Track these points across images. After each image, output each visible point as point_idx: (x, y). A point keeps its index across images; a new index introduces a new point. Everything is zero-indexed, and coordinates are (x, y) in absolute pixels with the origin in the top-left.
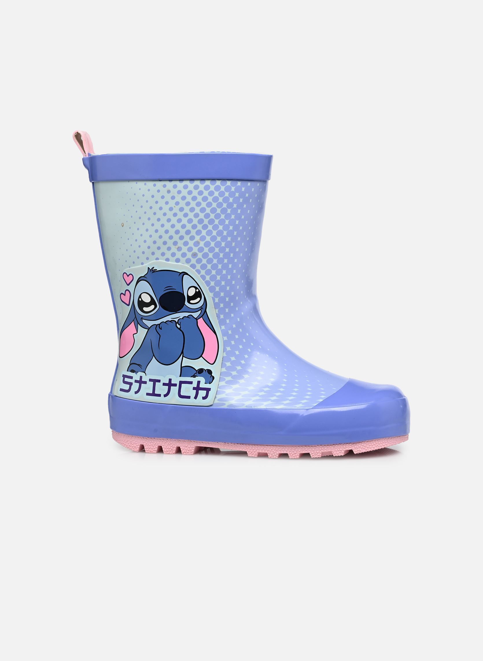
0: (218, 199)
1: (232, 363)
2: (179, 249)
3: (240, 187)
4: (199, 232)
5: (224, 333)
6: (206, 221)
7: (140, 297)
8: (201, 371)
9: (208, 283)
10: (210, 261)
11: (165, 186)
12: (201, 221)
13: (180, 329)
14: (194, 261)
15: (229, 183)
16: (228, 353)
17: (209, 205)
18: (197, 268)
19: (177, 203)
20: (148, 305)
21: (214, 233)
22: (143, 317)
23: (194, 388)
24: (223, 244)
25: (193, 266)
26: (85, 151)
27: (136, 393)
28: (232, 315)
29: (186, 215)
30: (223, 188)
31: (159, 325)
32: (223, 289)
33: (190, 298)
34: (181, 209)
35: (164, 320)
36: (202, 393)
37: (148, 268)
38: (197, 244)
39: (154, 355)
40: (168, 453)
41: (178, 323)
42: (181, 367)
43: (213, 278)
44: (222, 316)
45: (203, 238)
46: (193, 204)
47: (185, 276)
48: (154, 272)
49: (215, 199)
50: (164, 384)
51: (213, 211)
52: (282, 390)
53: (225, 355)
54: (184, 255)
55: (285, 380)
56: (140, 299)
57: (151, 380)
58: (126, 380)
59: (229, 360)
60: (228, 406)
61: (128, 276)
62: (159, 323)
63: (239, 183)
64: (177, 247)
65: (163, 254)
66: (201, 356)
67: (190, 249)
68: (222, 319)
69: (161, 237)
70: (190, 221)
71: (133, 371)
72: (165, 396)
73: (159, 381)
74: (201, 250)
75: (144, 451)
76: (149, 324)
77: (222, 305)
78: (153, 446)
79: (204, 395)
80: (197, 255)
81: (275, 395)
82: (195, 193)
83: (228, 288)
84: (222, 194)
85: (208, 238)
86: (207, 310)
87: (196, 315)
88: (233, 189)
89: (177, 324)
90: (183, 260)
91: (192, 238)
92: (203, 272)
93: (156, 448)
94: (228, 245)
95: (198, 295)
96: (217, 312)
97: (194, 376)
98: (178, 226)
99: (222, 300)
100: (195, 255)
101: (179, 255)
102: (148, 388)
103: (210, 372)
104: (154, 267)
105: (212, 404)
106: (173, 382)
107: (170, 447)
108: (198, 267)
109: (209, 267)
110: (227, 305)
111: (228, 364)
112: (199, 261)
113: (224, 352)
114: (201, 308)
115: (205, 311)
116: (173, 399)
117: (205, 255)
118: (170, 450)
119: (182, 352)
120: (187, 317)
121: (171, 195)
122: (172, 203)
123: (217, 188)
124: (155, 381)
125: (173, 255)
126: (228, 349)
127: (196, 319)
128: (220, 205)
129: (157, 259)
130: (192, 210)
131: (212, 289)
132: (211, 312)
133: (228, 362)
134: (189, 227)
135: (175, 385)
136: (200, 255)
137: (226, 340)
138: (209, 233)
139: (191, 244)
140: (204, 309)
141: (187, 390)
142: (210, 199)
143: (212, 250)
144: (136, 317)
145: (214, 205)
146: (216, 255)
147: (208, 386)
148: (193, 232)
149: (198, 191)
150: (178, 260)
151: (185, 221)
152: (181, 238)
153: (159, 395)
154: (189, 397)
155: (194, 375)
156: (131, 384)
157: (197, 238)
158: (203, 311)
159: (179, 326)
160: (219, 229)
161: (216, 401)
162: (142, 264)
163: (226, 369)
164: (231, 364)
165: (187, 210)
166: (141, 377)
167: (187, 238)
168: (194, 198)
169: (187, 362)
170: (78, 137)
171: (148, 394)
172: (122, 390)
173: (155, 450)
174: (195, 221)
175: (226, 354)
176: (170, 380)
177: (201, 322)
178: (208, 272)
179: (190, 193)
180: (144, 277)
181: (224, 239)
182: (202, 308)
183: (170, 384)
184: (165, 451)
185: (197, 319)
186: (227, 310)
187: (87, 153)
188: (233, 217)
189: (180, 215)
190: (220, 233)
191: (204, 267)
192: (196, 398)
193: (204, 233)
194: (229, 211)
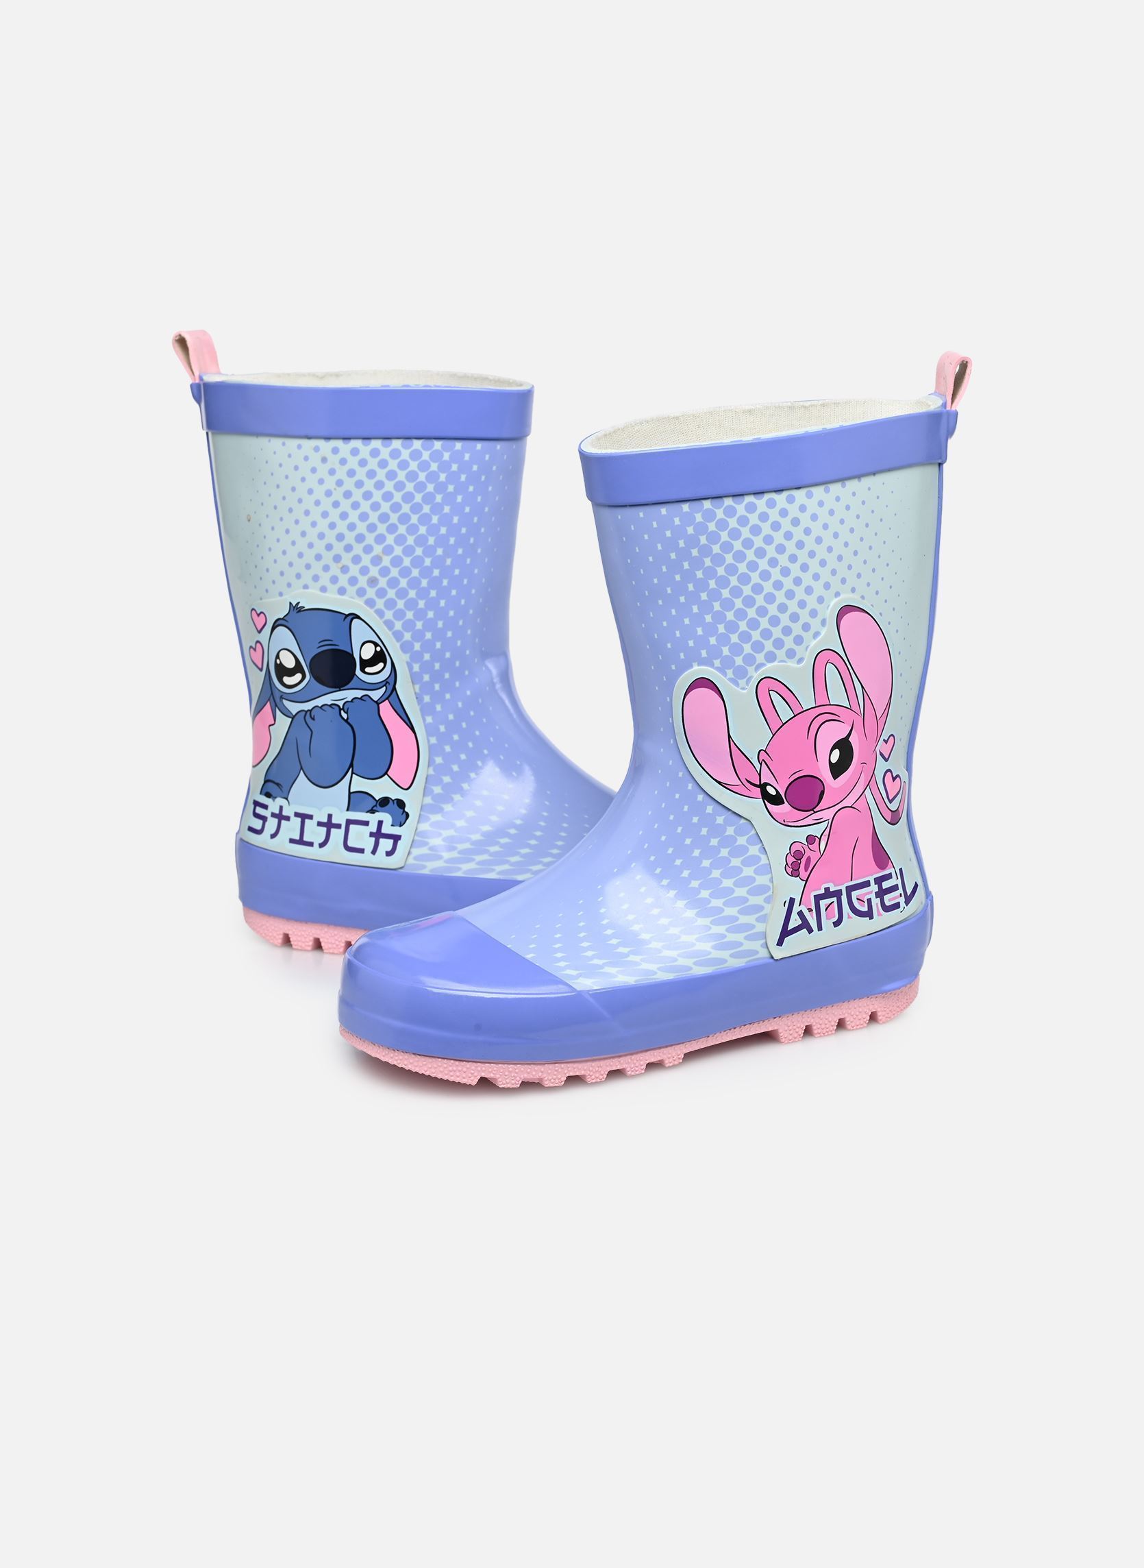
0: (417, 476)
1: (445, 787)
2: (345, 569)
3: (461, 453)
4: (380, 539)
5: (431, 730)
6: (394, 518)
7: (278, 657)
8: (384, 802)
9: (398, 636)
10: (402, 594)
11: (317, 449)
12: (384, 518)
13: (346, 721)
14: (371, 593)
15: (438, 445)
16: (438, 769)
17: (399, 486)
18: (377, 607)
19: (340, 483)
20: (291, 673)
21: (410, 540)
22: (282, 694)
23: (372, 834)
24: (428, 562)
25: (370, 603)
26: (194, 370)
27: (273, 836)
28: (448, 696)
29: (355, 506)
30: (426, 455)
31: (310, 711)
32: (427, 646)
33: (365, 664)
34: (348, 495)
35: (319, 702)
36: (386, 844)
37: (290, 603)
38: (376, 560)
39: (302, 768)
40: (331, 951)
41: (343, 709)
42: (350, 793)
43: (409, 626)
44: (427, 699)
45: (388, 550)
46: (369, 485)
47: (355, 621)
48: (299, 611)
49: (412, 476)
50: (320, 824)
51: (408, 497)
52: (533, 842)
53: (431, 772)
54: (353, 581)
55: (542, 824)
56: (278, 662)
57: (297, 815)
58: (259, 810)
59: (439, 782)
60: (432, 871)
61: (258, 615)
62: (310, 709)
63: (458, 445)
64: (340, 565)
65: (316, 578)
66: (386, 773)
67: (364, 571)
68: (427, 703)
69: (311, 546)
70: (364, 517)
71: (268, 795)
72: (322, 845)
73: (311, 817)
74: (384, 572)
75: (291, 945)
76: (294, 708)
77: (426, 678)
78: (305, 938)
79: (389, 848)
80: (378, 583)
81: (518, 853)
82: (373, 464)
83: (438, 645)
84: (424, 466)
85: (398, 551)
86: (397, 687)
87: (376, 695)
88: (446, 456)
89: (342, 711)
90: (352, 590)
91: (368, 549)
92: (389, 615)
93: (310, 941)
94: (438, 562)
95: (379, 657)
96: (417, 691)
97: (372, 811)
98: (342, 527)
99: (427, 667)
100: (373, 582)
101: (343, 580)
102: (291, 828)
103: (401, 804)
104: (299, 603)
105: (403, 865)
106: (334, 821)
107: (333, 942)
108: (380, 604)
109: (400, 604)
110: (437, 676)
111: (437, 790)
112: (381, 593)
113: (429, 766)
114: (385, 683)
115: (394, 688)
116: (335, 852)
117: (393, 583)
118: (334, 946)
119: (351, 765)
120: (361, 699)
121: (328, 466)
122: (330, 483)
123: (415, 455)
124: (304, 817)
125: (334, 580)
126: (439, 760)
127: (376, 702)
128: (420, 487)
129: (306, 587)
130: (367, 496)
131: (406, 647)
132: (404, 689)
133: (436, 785)
134: (361, 528)
135: (338, 826)
136: (383, 582)
137: (434, 745)
138: (400, 540)
139: (366, 560)
140: (392, 684)
141: (360, 837)
142: (401, 475)
143: (405, 572)
144: (272, 694)
145: (410, 487)
146: (414, 583)
147: (396, 831)
148: (370, 539)
149: (378, 459)
150: (342, 591)
151: (354, 516)
152: (348, 548)
153: (311, 844)
154: (361, 851)
155: (372, 809)
156: (264, 819)
157: (378, 549)
158: (390, 687)
159: (345, 716)
160: (419, 533)
161: (411, 861)
162: (281, 594)
163: (432, 799)
164: (442, 789)
165: (357, 495)
166: (281, 808)
167: (358, 549)
168: (371, 474)
169: (359, 784)
170: (181, 342)
171: (292, 841)
172: (251, 829)
173: (309, 946)
174: (374, 517)
175: (434, 770)
176: (330, 816)
177: (385, 708)
178: (399, 615)
179: (363, 463)
180: (283, 619)
181: (429, 551)
182: (387, 682)
183: (329, 825)
184: (326, 947)
185: (378, 703)
186: (437, 687)
187: (197, 374)
188: (447, 509)
189: (346, 505)
190: (421, 541)
191: (390, 604)
192: (374, 852)
193: (390, 539)
194: (439, 498)
